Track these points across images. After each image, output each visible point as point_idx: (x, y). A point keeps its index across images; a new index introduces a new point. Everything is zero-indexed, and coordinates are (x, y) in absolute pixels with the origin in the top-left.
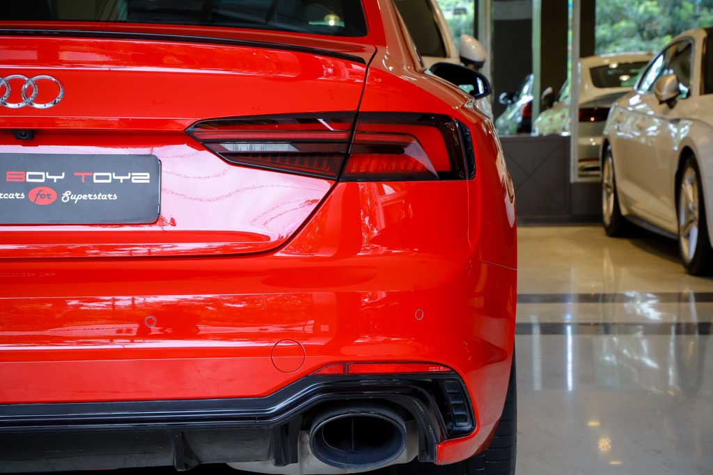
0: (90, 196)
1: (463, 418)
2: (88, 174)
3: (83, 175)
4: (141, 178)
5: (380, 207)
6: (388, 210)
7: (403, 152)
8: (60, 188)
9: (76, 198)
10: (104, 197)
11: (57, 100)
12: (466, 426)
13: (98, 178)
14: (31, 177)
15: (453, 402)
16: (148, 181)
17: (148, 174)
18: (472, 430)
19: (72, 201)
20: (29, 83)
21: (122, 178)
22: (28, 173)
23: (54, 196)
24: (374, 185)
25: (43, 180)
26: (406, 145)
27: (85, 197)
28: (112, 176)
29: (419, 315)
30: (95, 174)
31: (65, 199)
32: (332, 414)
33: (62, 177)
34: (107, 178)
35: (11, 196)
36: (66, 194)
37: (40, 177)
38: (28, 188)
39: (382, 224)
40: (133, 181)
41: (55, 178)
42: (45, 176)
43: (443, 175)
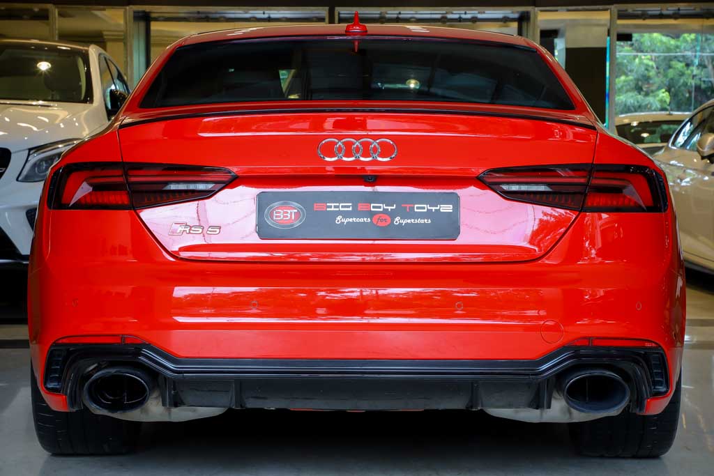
0: (413, 220)
1: (660, 383)
2: (411, 206)
3: (408, 206)
4: (447, 208)
5: (599, 230)
6: (604, 233)
7: (622, 192)
8: (392, 215)
9: (404, 222)
10: (422, 221)
11: (393, 156)
12: (662, 389)
13: (418, 208)
14: (374, 207)
15: (655, 371)
16: (451, 211)
17: (451, 206)
18: (666, 392)
19: (401, 224)
20: (375, 144)
21: (434, 208)
22: (372, 205)
23: (389, 220)
24: (596, 214)
25: (381, 210)
26: (624, 187)
27: (409, 221)
28: (427, 207)
29: (639, 307)
30: (416, 206)
31: (396, 222)
32: (579, 374)
33: (394, 207)
34: (424, 208)
35: (361, 220)
36: (397, 219)
37: (380, 207)
38: (372, 214)
39: (599, 244)
40: (441, 211)
41: (389, 208)
42: (383, 206)
43: (650, 209)
